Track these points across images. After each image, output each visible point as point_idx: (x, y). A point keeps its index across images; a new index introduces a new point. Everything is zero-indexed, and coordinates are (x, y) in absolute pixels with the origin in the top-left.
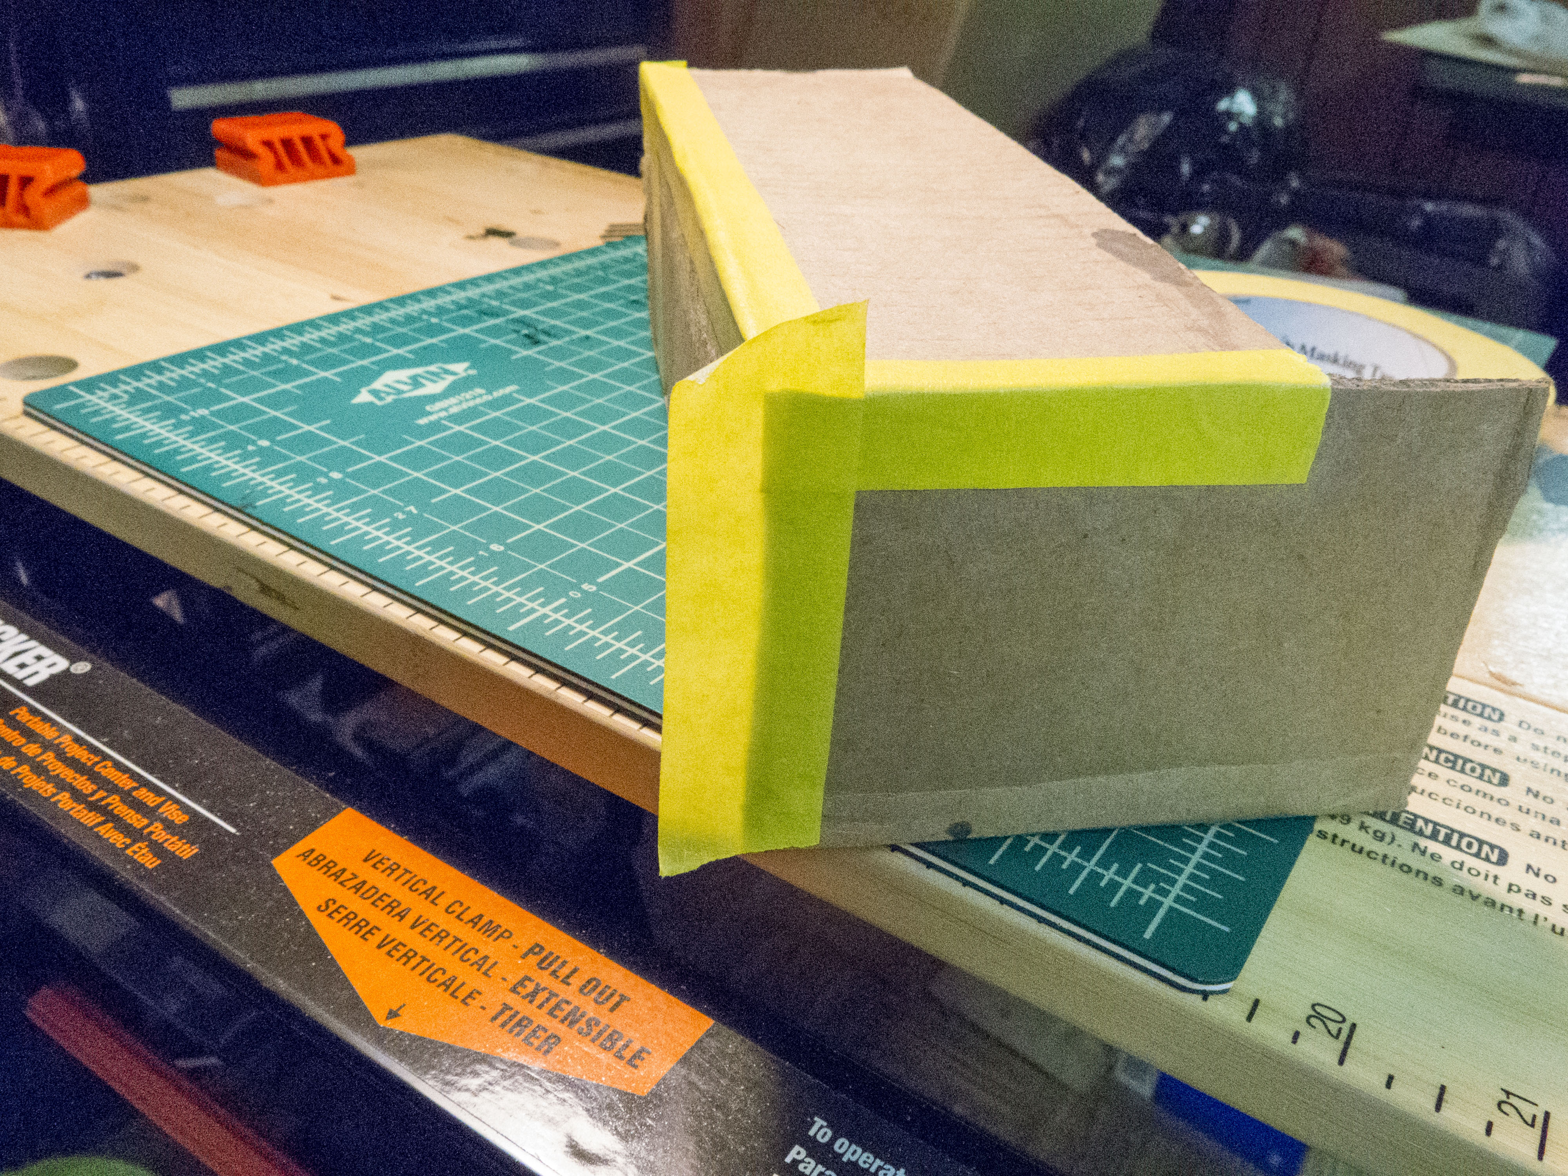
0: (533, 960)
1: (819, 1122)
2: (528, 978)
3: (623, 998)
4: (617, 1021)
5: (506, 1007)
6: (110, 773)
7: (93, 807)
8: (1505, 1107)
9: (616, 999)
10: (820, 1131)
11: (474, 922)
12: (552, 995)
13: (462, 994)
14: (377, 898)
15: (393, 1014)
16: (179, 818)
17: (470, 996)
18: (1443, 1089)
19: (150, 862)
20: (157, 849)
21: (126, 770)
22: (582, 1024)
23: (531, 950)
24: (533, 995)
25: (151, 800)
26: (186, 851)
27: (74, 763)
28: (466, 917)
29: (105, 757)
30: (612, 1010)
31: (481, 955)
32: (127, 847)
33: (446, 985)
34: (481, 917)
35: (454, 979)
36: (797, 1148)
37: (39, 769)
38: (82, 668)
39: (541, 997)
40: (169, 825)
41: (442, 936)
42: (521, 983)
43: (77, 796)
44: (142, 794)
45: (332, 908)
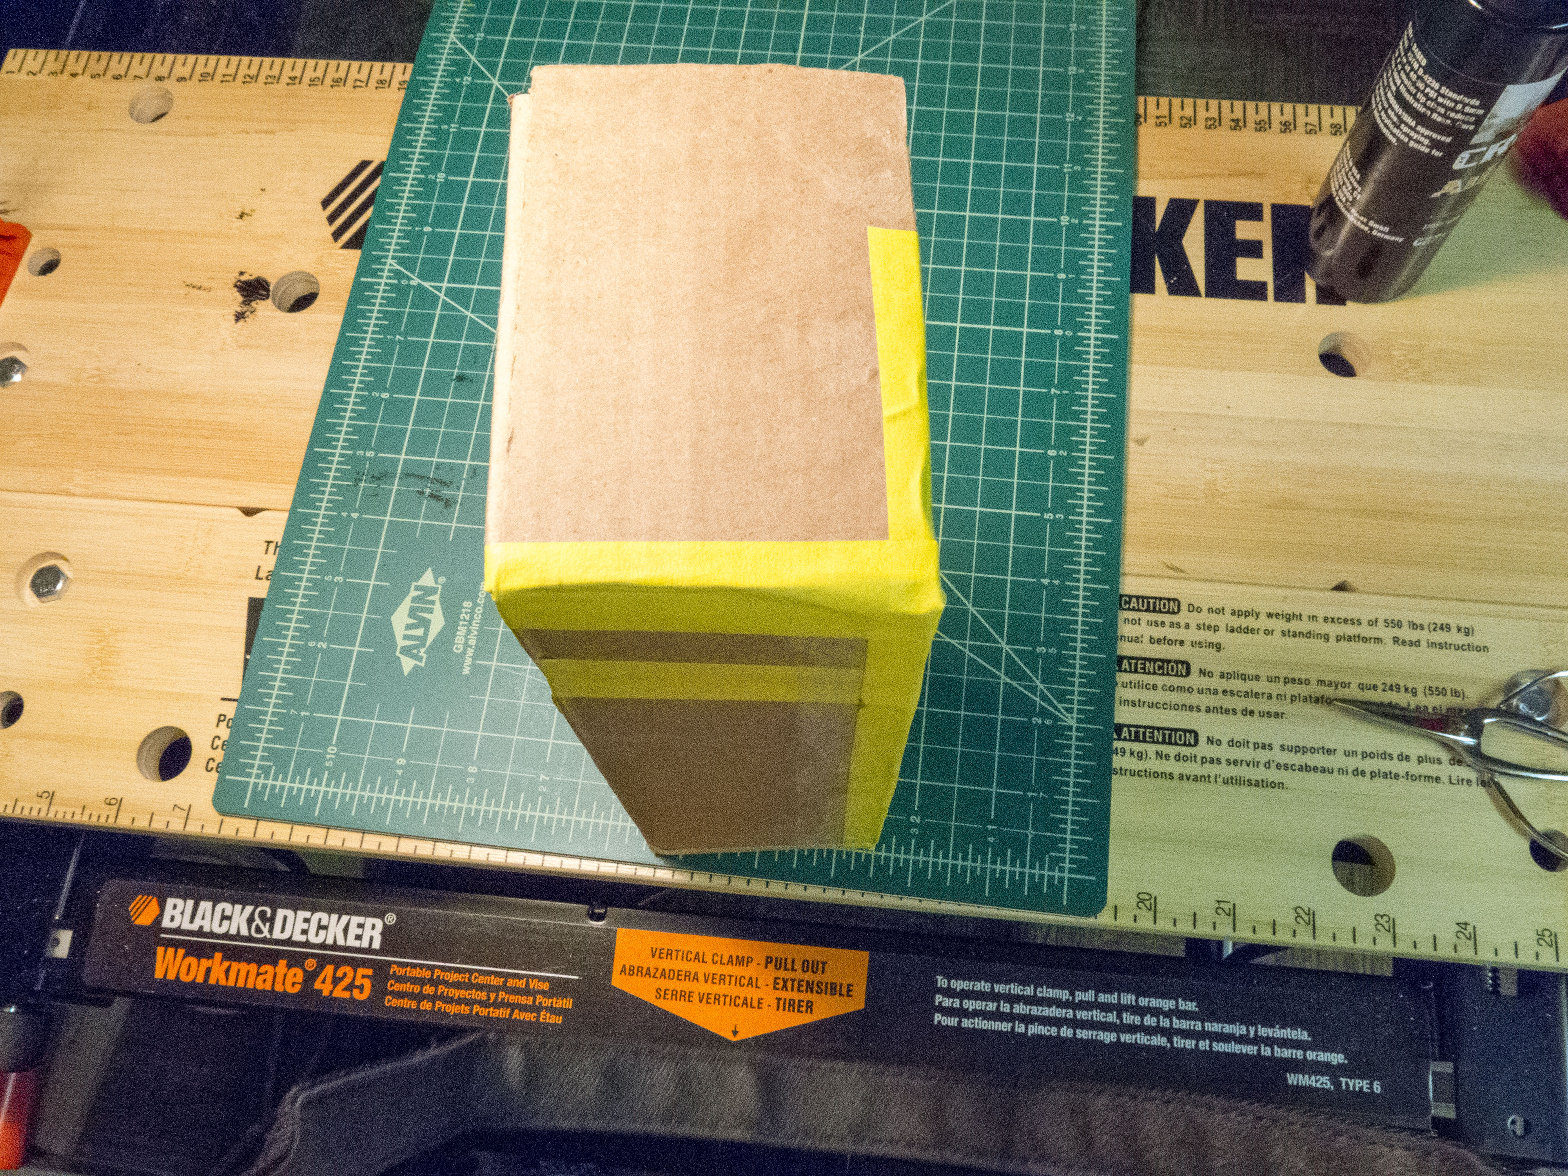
0: (771, 966)
1: (939, 978)
2: (776, 979)
3: (824, 963)
4: (828, 977)
5: (779, 999)
6: (482, 980)
7: (497, 1005)
8: (1220, 911)
9: (821, 965)
10: (942, 982)
11: (730, 961)
12: (793, 980)
13: (755, 1004)
14: (678, 975)
15: (735, 1033)
16: (546, 986)
17: (759, 1003)
18: (1195, 914)
19: (558, 1020)
20: (552, 1010)
21: (489, 973)
22: (815, 988)
23: (767, 963)
24: (785, 987)
25: (521, 984)
26: (567, 1003)
27: (458, 985)
28: (725, 960)
29: (471, 972)
30: (823, 972)
31: (747, 979)
32: (539, 1017)
33: (745, 1003)
34: (731, 957)
35: (745, 999)
36: (937, 996)
37: (449, 1000)
38: (391, 918)
39: (789, 984)
40: (543, 993)
41: (722, 978)
42: (775, 983)
43: (482, 1004)
44: (511, 983)
45: (662, 993)
